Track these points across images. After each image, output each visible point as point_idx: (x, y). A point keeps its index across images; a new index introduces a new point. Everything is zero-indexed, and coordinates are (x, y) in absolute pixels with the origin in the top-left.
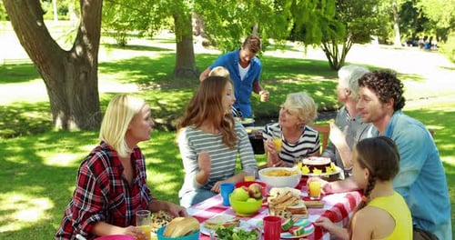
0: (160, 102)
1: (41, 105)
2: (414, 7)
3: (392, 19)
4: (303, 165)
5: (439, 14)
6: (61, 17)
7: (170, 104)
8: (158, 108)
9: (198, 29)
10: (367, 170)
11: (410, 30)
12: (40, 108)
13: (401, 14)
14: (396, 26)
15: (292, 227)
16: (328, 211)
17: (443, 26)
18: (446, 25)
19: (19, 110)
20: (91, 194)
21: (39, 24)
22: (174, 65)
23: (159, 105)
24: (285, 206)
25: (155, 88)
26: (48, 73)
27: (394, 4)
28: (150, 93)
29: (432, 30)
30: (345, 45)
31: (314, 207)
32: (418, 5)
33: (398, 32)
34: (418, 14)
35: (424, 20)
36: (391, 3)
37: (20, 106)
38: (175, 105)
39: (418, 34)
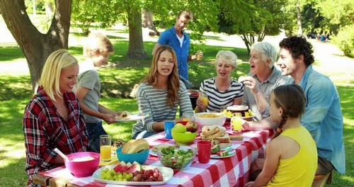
0: (116, 77)
1: (24, 78)
2: (313, 8)
3: (296, 16)
4: (228, 111)
5: (332, 13)
6: (39, 12)
7: (124, 79)
8: (114, 82)
9: (146, 22)
10: (281, 109)
11: (310, 26)
12: (22, 80)
13: (303, 14)
14: (299, 23)
15: (219, 151)
16: (246, 142)
17: (335, 23)
18: (337, 22)
19: (6, 82)
20: (38, 131)
21: (23, 13)
22: (127, 50)
23: (115, 79)
24: (213, 137)
25: (112, 67)
26: (29, 51)
27: (298, 5)
28: (109, 70)
29: (327, 27)
30: (259, 36)
31: (236, 139)
32: (316, 7)
33: (300, 27)
34: (316, 14)
35: (321, 18)
36: (295, 5)
37: (6, 78)
38: (128, 79)
39: (316, 29)
